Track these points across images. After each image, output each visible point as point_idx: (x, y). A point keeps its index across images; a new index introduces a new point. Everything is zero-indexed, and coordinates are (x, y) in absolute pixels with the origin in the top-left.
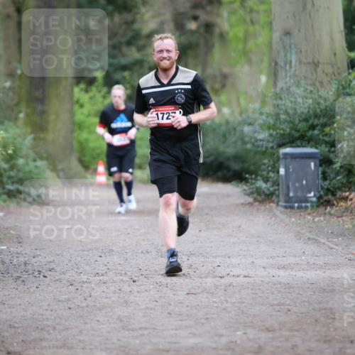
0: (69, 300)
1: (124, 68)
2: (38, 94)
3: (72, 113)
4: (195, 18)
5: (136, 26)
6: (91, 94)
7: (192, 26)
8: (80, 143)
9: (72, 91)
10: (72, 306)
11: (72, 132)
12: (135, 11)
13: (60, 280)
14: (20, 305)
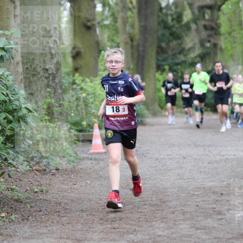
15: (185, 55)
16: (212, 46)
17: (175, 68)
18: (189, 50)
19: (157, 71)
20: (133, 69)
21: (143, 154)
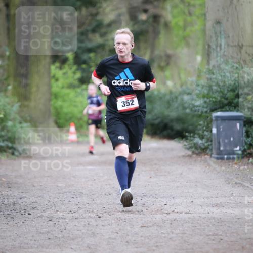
0: (48, 232)
1: (90, 50)
2: (23, 71)
3: (50, 86)
4: (146, 11)
5: (99, 18)
6: (64, 71)
7: (143, 17)
8: (56, 109)
9: (49, 69)
10: (51, 237)
11: (50, 100)
12: (98, 5)
13: (41, 217)
14: (10, 236)
15: (103, 35)
16: (151, 20)
17: (85, 57)
18: (109, 25)
19: (54, 62)
20: (9, 57)
21: (25, 210)
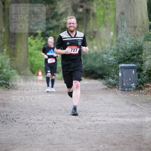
0: (26, 131)
1: (50, 29)
2: (12, 40)
3: (27, 49)
4: (82, 7)
5: (55, 10)
6: (36, 40)
7: (81, 10)
8: (31, 62)
9: (27, 39)
10: (27, 134)
11: (28, 57)
12: (55, 3)
13: (22, 123)
14: (4, 134)
